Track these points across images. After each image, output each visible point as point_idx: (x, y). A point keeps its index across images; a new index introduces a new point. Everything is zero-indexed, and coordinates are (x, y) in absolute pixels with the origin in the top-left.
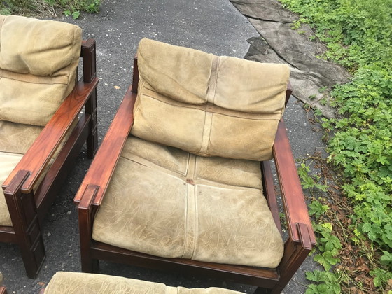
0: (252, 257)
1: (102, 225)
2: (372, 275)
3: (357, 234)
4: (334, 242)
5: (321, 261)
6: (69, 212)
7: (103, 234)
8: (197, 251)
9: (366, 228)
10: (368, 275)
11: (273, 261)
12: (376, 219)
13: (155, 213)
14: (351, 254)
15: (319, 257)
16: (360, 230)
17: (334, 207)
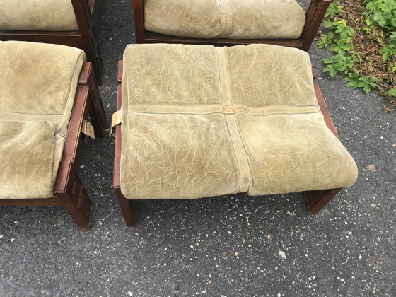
0: (280, 27)
1: (152, 12)
2: (381, 53)
3: (369, 24)
4: (348, 31)
5: (336, 49)
6: (111, 39)
7: (154, 20)
8: (233, 26)
9: (377, 17)
10: (378, 54)
11: (297, 29)
12: (386, 8)
13: (192, 3)
14: (363, 42)
15: (335, 47)
16: (371, 20)
17: (347, 8)
